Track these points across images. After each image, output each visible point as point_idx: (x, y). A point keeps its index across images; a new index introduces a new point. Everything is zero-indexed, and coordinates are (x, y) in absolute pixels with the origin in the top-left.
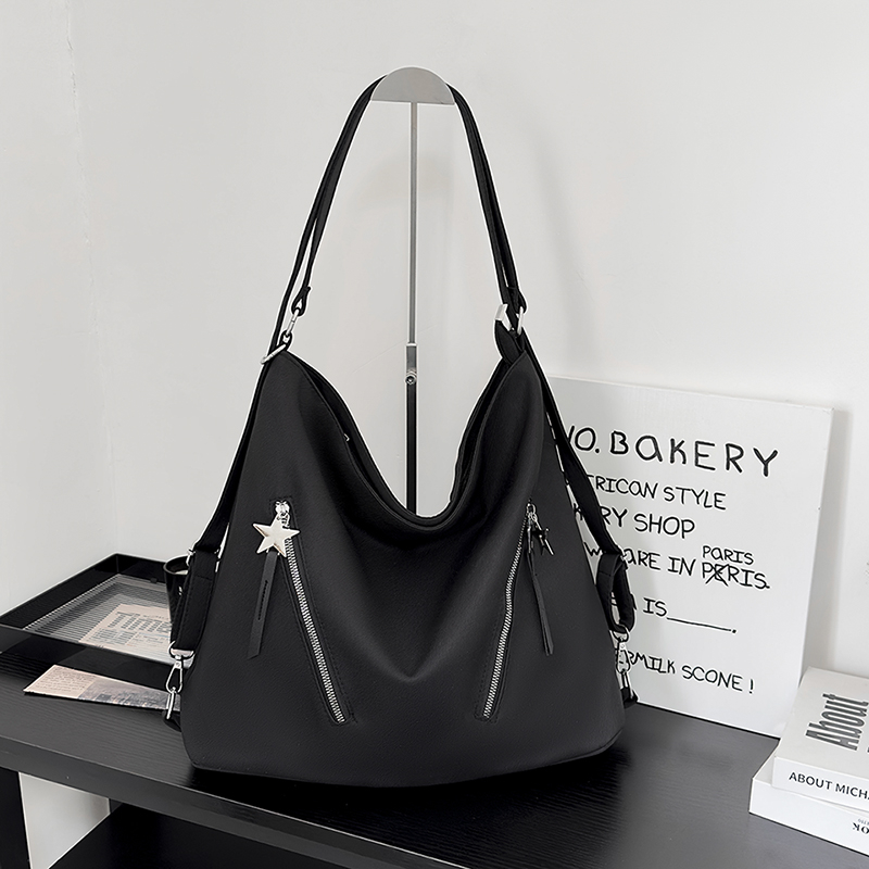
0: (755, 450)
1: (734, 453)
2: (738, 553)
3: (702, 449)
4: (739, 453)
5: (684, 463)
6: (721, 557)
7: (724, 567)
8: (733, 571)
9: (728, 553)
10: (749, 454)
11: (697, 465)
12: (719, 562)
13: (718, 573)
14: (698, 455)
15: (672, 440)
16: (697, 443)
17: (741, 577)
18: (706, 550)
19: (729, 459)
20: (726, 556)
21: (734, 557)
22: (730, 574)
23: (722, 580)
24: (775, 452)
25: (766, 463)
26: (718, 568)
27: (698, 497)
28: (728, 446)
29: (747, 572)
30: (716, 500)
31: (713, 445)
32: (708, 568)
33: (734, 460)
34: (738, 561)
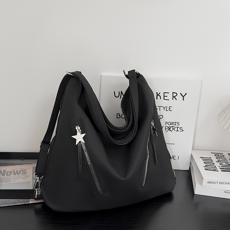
0: (181, 93)
1: (175, 95)
2: (175, 122)
3: (166, 95)
4: (176, 94)
5: (160, 99)
6: (170, 124)
7: (171, 127)
8: (174, 128)
9: (172, 123)
10: (179, 95)
11: (164, 99)
12: (170, 126)
13: (170, 129)
14: (164, 96)
15: (157, 93)
16: (164, 93)
17: (176, 129)
18: (166, 123)
19: (173, 97)
20: (172, 124)
21: (174, 124)
22: (173, 129)
23: (171, 131)
24: (186, 93)
25: (183, 97)
26: (170, 127)
27: (164, 108)
28: (173, 93)
29: (178, 127)
30: (169, 109)
31: (169, 93)
32: (167, 128)
33: (174, 97)
34: (175, 125)
